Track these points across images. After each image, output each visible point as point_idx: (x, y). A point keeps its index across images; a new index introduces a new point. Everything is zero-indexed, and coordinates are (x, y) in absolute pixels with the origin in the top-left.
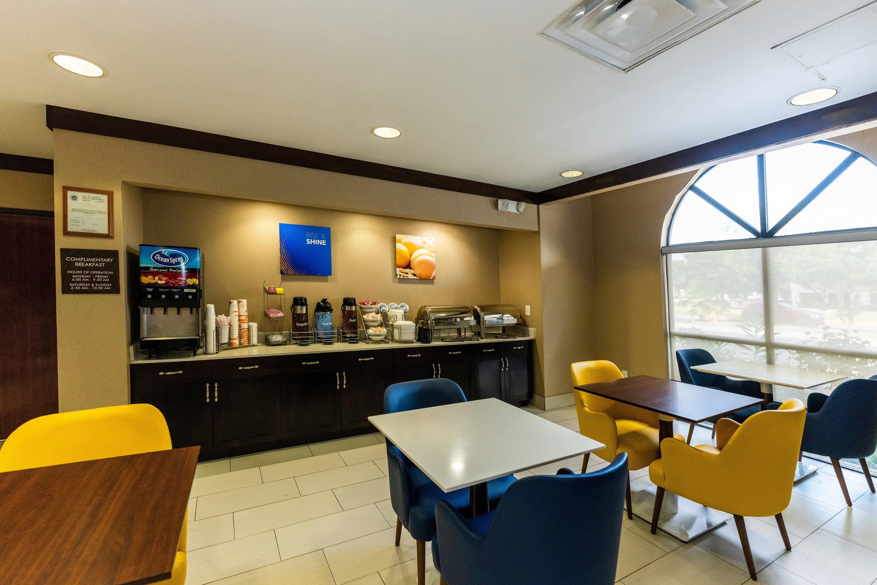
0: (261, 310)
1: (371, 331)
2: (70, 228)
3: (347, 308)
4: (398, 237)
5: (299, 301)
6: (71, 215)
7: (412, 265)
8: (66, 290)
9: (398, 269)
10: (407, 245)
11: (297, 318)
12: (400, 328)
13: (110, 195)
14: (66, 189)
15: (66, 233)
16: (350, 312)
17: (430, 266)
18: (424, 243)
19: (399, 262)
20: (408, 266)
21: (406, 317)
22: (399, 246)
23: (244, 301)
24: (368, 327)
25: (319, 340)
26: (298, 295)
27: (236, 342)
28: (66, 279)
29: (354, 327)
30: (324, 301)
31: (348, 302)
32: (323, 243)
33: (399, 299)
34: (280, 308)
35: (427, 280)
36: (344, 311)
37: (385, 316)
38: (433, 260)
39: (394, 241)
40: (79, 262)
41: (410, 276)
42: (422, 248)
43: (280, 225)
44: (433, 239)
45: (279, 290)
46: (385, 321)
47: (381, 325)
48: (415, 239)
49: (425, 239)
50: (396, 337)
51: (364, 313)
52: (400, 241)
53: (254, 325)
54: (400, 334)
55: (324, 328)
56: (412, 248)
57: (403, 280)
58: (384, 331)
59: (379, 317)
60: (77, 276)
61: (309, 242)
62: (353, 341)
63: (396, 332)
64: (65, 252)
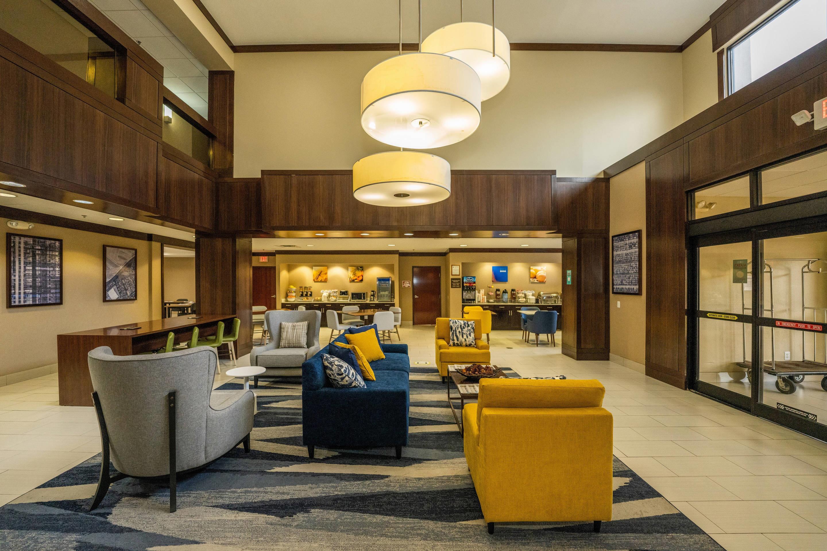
0: (487, 293)
1: (520, 299)
2: (453, 274)
3: (513, 292)
4: (531, 267)
5: (498, 290)
6: (453, 271)
7: (536, 277)
8: (452, 287)
9: (531, 279)
10: (535, 270)
11: (497, 295)
12: (530, 299)
13: (460, 266)
14: (452, 265)
15: (452, 275)
16: (514, 294)
17: (544, 277)
18: (542, 269)
19: (532, 276)
20: (535, 278)
21: (533, 295)
22: (531, 271)
23: (483, 290)
24: (519, 298)
25: (504, 302)
26: (498, 288)
27: (481, 301)
28: (452, 285)
29: (515, 298)
30: (505, 290)
31: (513, 290)
32: (505, 271)
33: (531, 290)
34: (492, 292)
35: (542, 282)
36: (511, 293)
37: (525, 295)
38: (545, 275)
39: (530, 269)
40: (454, 281)
41: (536, 281)
42: (540, 271)
43: (493, 267)
44: (545, 267)
45: (492, 287)
46: (525, 296)
47: (524, 298)
48: (538, 268)
49: (542, 267)
50: (528, 302)
51: (518, 294)
52: (532, 269)
53: (485, 297)
54: (530, 301)
55: (505, 298)
56: (537, 271)
57: (533, 283)
58: (525, 299)
59: (523, 295)
60: (454, 284)
61: (501, 271)
62: (514, 302)
63: (528, 300)
64: (452, 279)
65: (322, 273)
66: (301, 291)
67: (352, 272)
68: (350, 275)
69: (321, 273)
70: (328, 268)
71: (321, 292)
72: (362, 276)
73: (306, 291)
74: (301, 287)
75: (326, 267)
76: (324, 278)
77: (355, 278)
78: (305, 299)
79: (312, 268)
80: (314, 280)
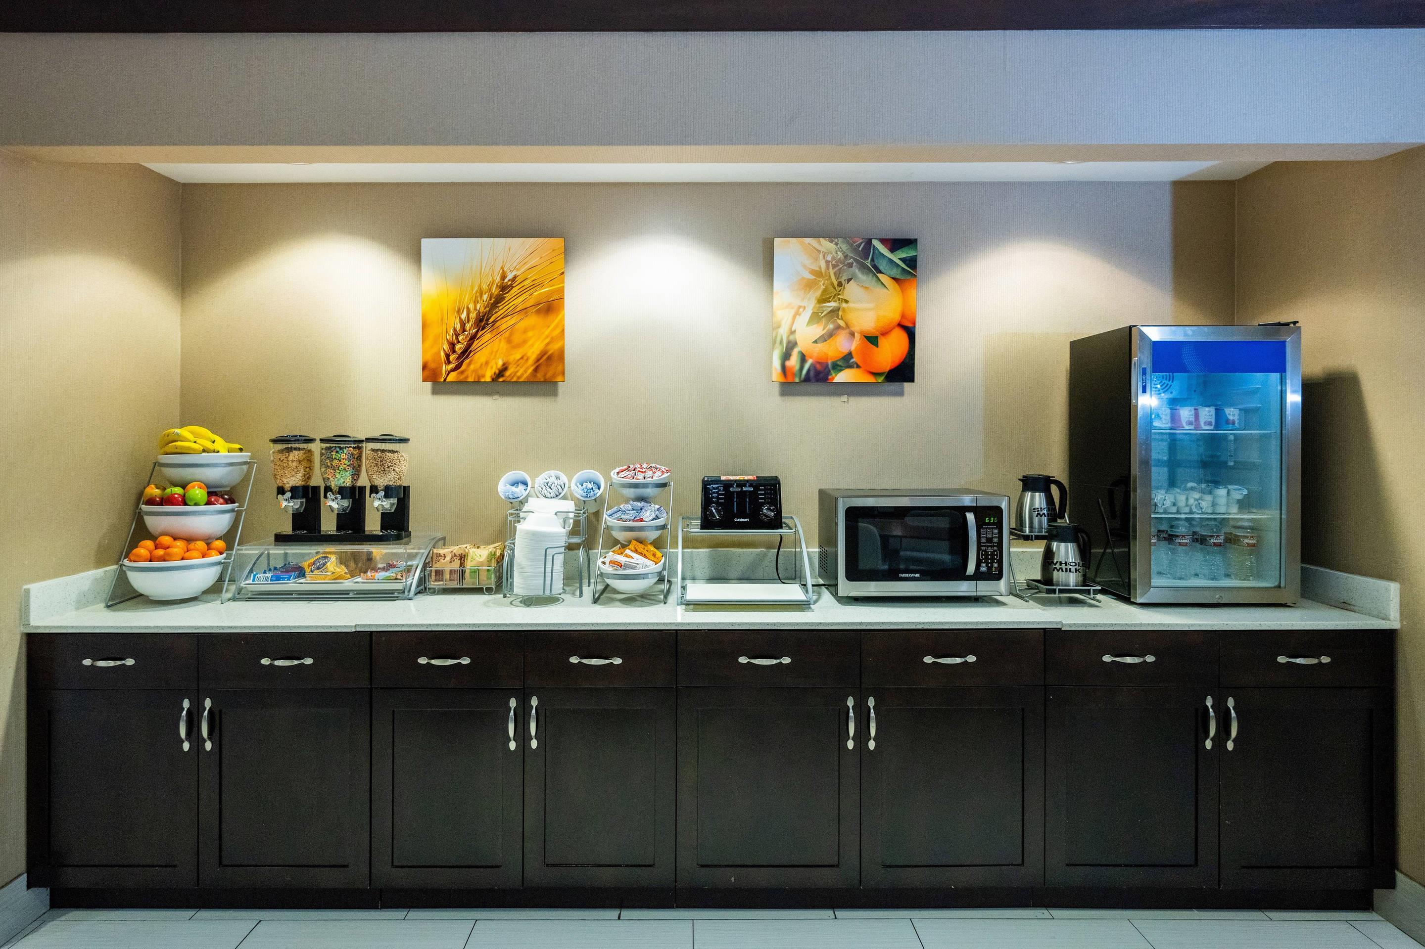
65: (515, 300)
66: (294, 479)
67: (809, 285)
68: (784, 316)
69: (497, 301)
70: (568, 253)
71: (503, 488)
72: (911, 333)
73: (344, 479)
74: (286, 442)
75: (557, 243)
76: (533, 350)
77: (842, 345)
78: (332, 564)
79: (415, 256)
80: (430, 373)
